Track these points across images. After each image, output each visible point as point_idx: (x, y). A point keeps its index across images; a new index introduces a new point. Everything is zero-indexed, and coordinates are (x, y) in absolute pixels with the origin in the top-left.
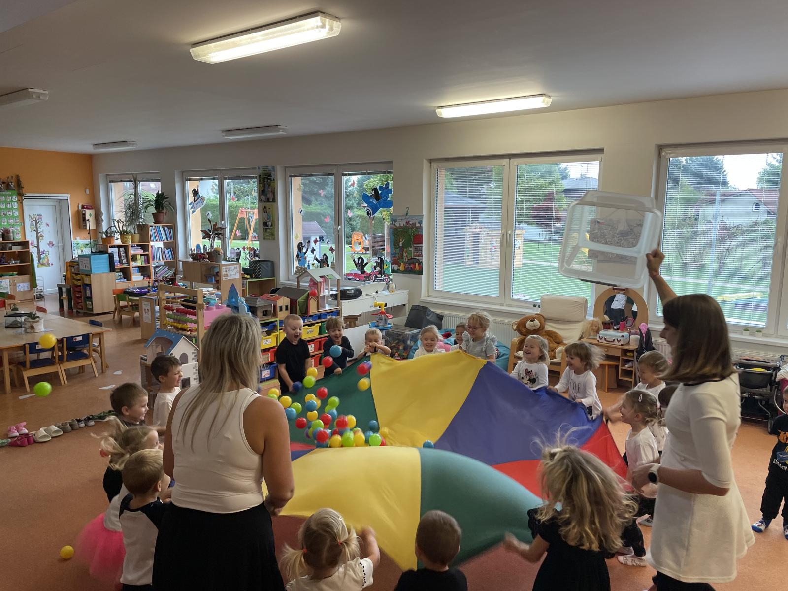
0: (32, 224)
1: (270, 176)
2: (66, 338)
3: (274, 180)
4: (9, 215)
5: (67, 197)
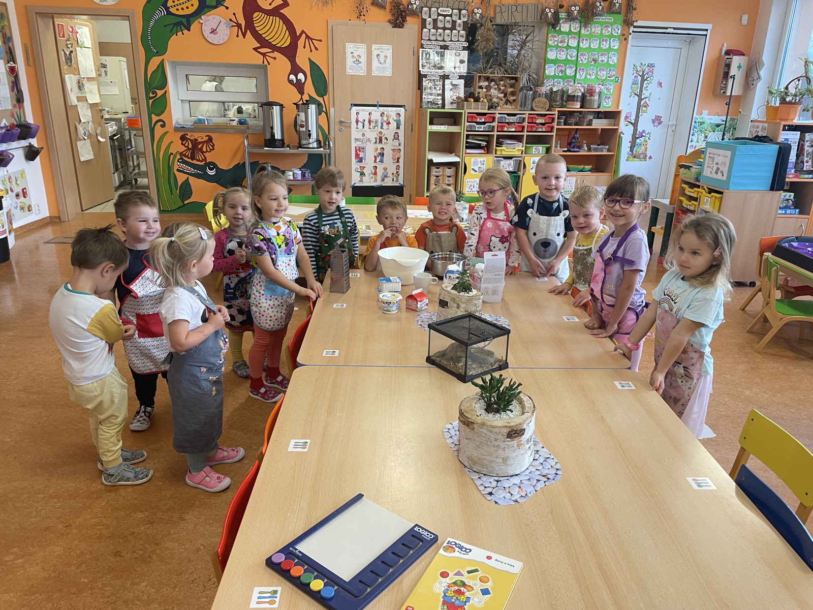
0: (634, 83)
4: (602, 61)
5: (707, 30)
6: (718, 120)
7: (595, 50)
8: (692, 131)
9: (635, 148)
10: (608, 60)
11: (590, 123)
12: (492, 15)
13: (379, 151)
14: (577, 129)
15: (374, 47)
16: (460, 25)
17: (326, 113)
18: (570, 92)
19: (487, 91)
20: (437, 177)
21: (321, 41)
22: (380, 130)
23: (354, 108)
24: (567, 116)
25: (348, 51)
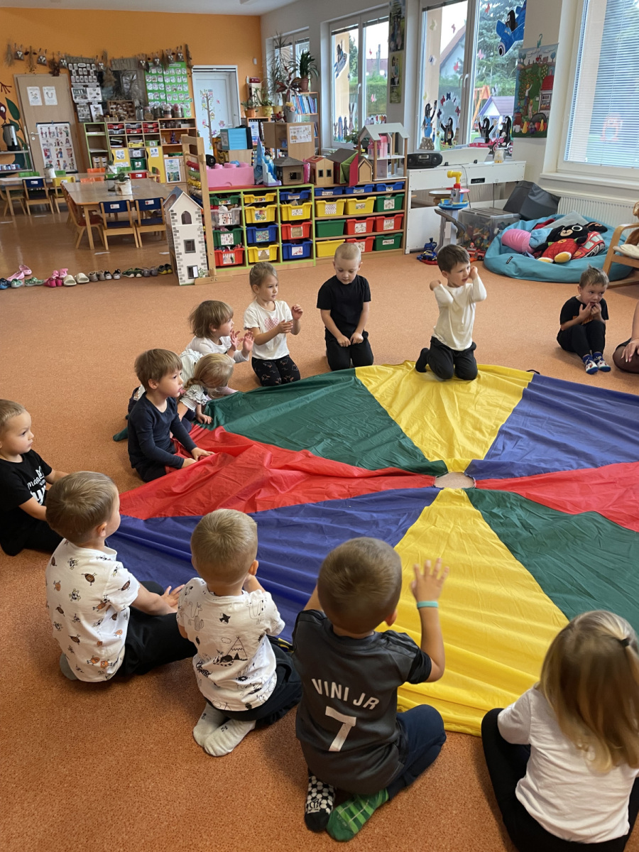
0: (203, 102)
1: (400, 13)
2: (139, 200)
3: (404, 18)
4: (180, 90)
5: (235, 69)
7: (174, 83)
10: (183, 89)
11: (179, 126)
12: (110, 66)
13: (59, 151)
14: (173, 130)
15: (44, 88)
16: (92, 73)
17: (21, 130)
18: (164, 109)
19: (117, 110)
20: (98, 163)
21: (11, 87)
22: (57, 138)
23: (39, 126)
24: (165, 123)
25: (29, 92)
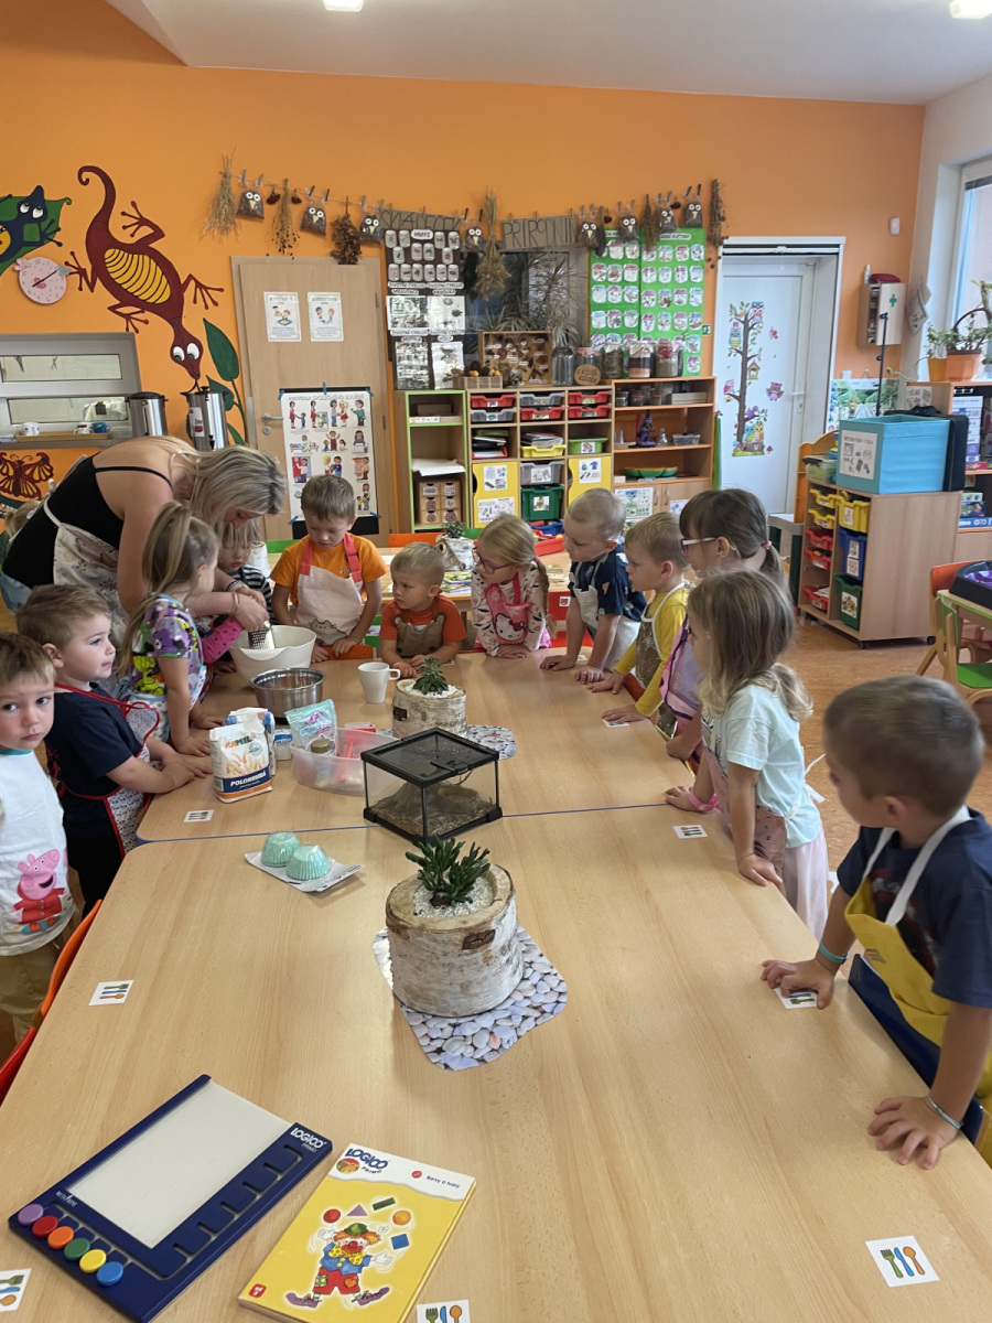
0: (735, 334)
4: (679, 302)
5: (838, 246)
6: (868, 384)
7: (666, 285)
8: (829, 405)
9: (745, 436)
10: (688, 301)
11: (668, 401)
12: (499, 237)
13: (332, 462)
14: (648, 411)
15: (311, 296)
16: (448, 256)
17: (240, 406)
18: (631, 353)
19: (502, 358)
20: (431, 498)
21: (221, 290)
22: (331, 428)
23: (286, 396)
24: (631, 391)
25: (269, 305)
